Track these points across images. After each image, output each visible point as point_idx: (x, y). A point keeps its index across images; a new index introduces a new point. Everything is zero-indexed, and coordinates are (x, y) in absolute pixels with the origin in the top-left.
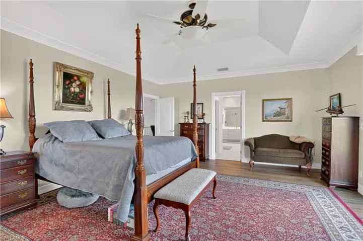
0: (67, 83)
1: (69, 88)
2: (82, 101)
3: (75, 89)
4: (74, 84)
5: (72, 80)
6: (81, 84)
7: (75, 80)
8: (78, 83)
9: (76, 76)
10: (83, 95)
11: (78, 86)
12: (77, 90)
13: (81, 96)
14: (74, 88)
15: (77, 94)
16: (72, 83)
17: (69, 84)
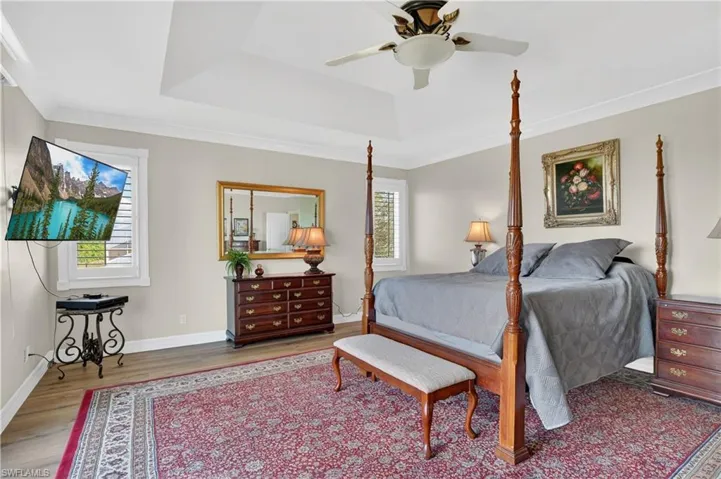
0: (563, 180)
1: (567, 188)
2: (596, 206)
3: (579, 185)
4: (576, 178)
5: (571, 173)
6: (589, 174)
7: (578, 171)
8: (583, 173)
9: (578, 162)
10: (598, 193)
11: (585, 179)
12: (583, 187)
13: (592, 197)
14: (577, 185)
15: (583, 194)
16: (572, 177)
17: (567, 180)
